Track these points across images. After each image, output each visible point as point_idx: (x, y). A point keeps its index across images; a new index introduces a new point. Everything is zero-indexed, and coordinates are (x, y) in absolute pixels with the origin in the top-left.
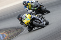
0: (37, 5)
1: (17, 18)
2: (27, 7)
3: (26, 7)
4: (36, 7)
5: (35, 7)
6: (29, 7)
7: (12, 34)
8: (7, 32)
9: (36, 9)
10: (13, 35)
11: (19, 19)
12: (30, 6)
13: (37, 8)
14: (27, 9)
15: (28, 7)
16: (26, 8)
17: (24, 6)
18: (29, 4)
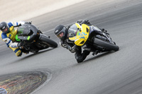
0: (31, 31)
1: (56, 34)
2: (8, 35)
3: (5, 35)
4: (29, 35)
5: (26, 35)
6: (12, 36)
7: (20, 88)
8: (8, 83)
9: (29, 38)
10: (23, 90)
11: (58, 36)
13: (32, 36)
14: (8, 40)
15: (10, 35)
16: (6, 37)
18: (11, 29)
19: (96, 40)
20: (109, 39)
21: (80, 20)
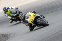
5: (14, 14)
12: (10, 12)
13: (17, 14)
16: (6, 14)
17: (4, 12)
19: (38, 21)
20: (44, 20)
21: (31, 11)
